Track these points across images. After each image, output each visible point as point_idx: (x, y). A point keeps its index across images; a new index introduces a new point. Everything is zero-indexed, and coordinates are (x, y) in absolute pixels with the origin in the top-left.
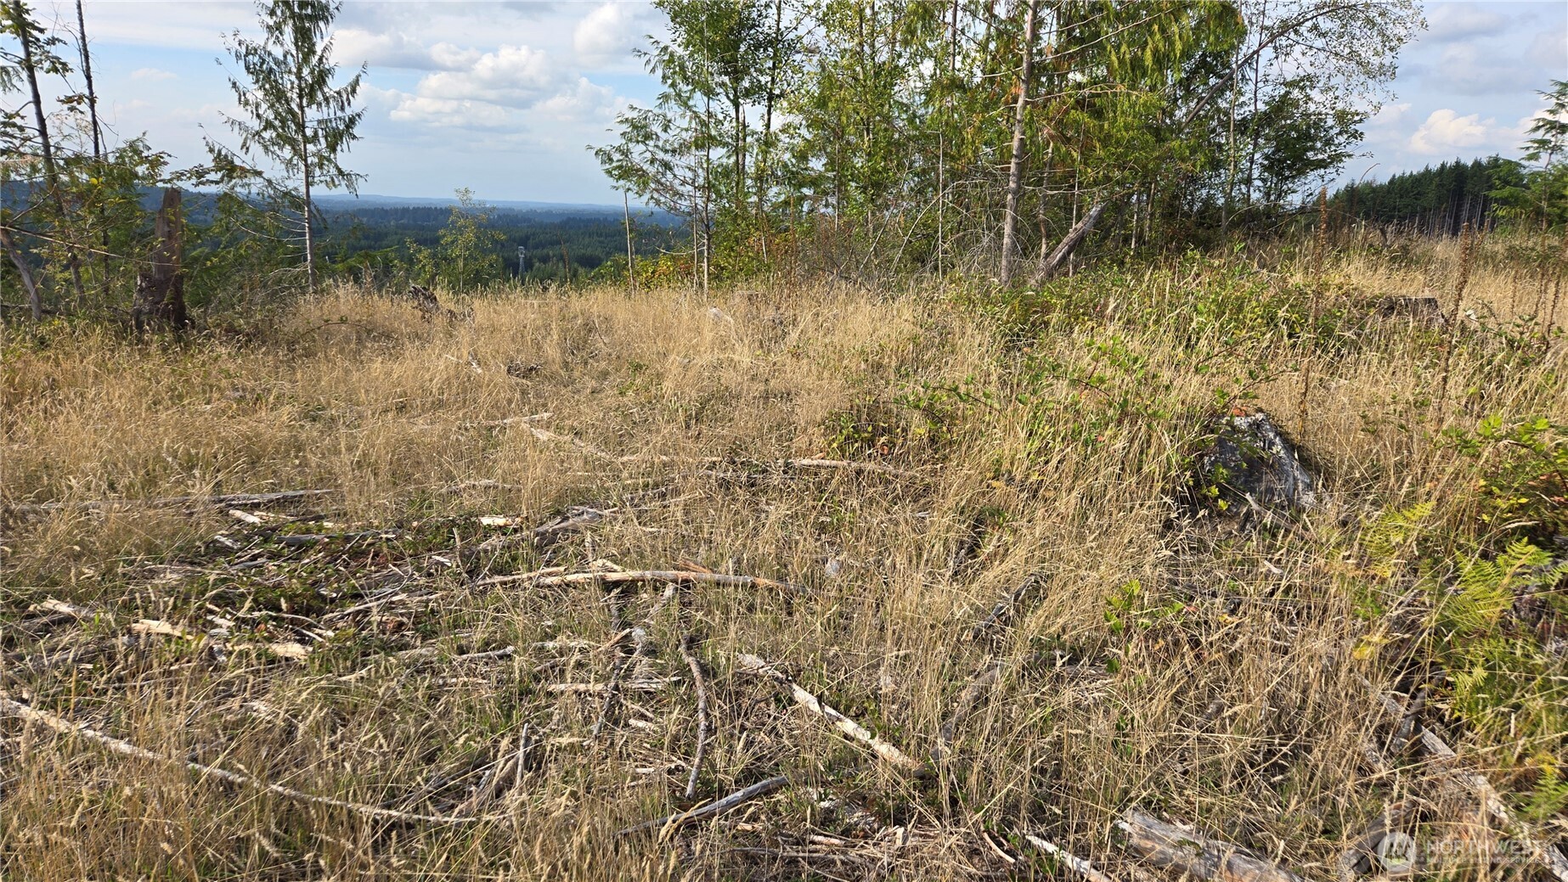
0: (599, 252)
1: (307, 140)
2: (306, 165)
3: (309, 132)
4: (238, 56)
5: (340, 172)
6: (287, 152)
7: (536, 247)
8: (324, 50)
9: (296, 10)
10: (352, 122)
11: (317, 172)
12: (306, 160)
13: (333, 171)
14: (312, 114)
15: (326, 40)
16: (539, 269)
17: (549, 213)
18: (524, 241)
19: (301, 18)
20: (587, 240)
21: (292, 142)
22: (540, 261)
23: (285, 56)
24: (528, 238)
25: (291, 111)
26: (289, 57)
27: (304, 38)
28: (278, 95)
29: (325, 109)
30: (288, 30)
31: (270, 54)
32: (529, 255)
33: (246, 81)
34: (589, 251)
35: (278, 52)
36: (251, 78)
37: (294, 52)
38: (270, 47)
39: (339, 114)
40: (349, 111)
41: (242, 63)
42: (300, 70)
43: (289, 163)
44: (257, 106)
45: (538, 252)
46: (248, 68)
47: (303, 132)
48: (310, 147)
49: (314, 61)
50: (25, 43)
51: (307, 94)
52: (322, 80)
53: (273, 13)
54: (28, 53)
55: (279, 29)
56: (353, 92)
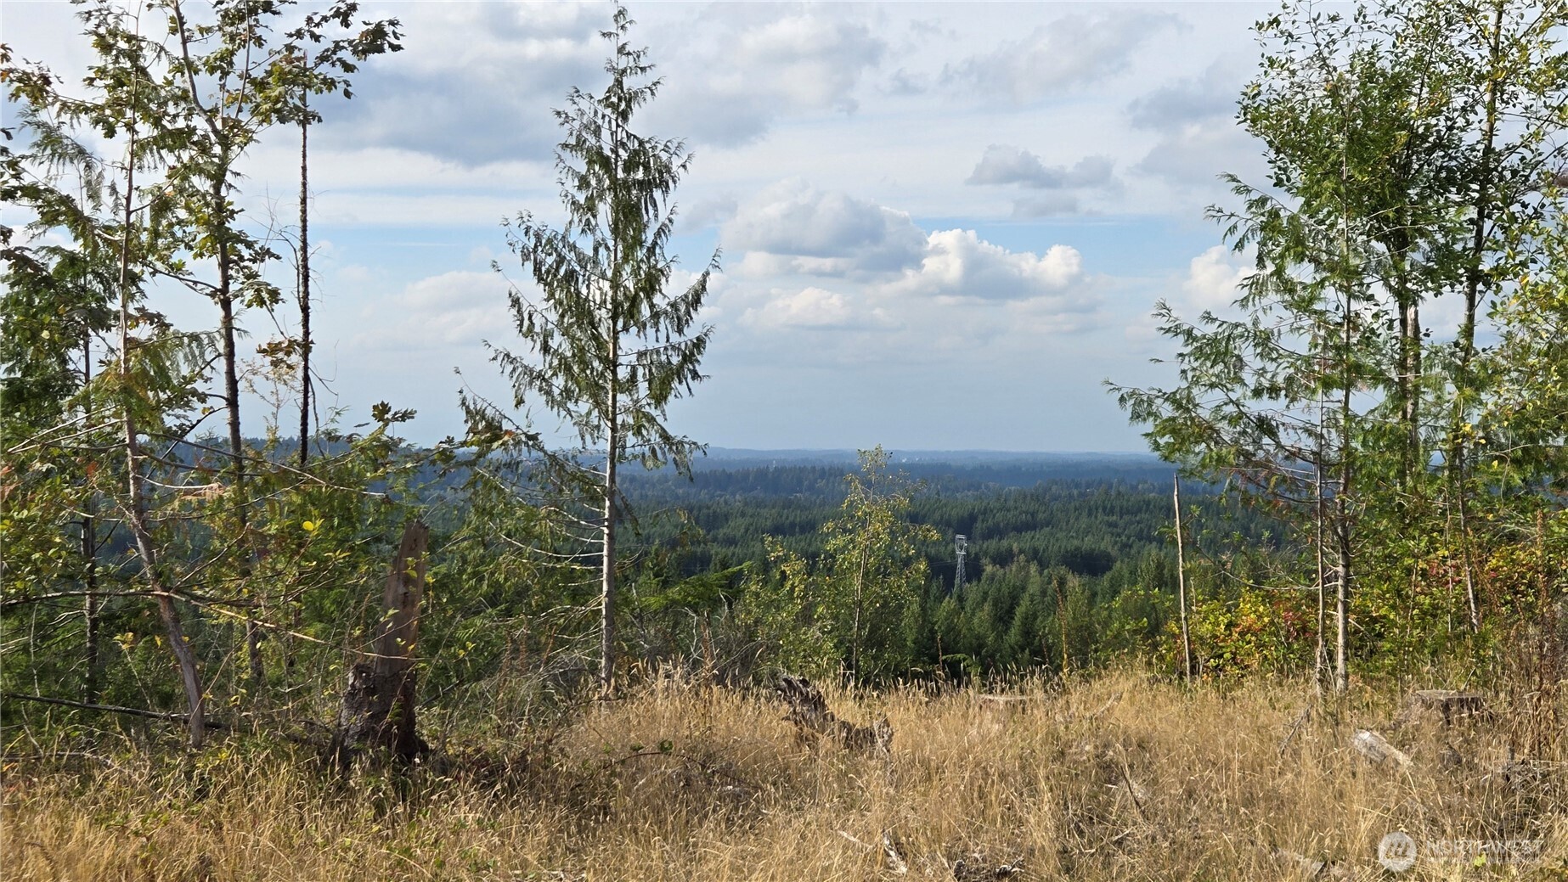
0: (1106, 544)
1: (618, 387)
2: (614, 430)
3: (623, 373)
4: (526, 257)
5: (665, 437)
6: (584, 405)
7: (988, 535)
8: (658, 234)
9: (621, 175)
10: (693, 350)
11: (631, 439)
12: (613, 421)
13: (655, 438)
14: (630, 344)
15: (663, 217)
16: (992, 578)
17: (1015, 470)
18: (965, 525)
19: (626, 186)
20: (1084, 522)
21: (595, 391)
22: (994, 561)
23: (596, 250)
24: (972, 518)
25: (596, 337)
26: (602, 250)
27: (629, 217)
28: (580, 311)
29: (650, 331)
30: (605, 211)
31: (573, 247)
32: (973, 551)
33: (535, 294)
34: (1088, 543)
35: (586, 245)
36: (540, 291)
37: (611, 243)
38: (575, 236)
39: (675, 338)
40: (691, 333)
41: (530, 265)
42: (617, 272)
43: (584, 425)
44: (547, 335)
45: (992, 545)
46: (537, 269)
47: (614, 373)
48: (623, 399)
49: (640, 254)
50: (225, 265)
51: (626, 311)
52: (650, 284)
53: (584, 183)
54: (226, 284)
55: (591, 208)
56: (696, 301)
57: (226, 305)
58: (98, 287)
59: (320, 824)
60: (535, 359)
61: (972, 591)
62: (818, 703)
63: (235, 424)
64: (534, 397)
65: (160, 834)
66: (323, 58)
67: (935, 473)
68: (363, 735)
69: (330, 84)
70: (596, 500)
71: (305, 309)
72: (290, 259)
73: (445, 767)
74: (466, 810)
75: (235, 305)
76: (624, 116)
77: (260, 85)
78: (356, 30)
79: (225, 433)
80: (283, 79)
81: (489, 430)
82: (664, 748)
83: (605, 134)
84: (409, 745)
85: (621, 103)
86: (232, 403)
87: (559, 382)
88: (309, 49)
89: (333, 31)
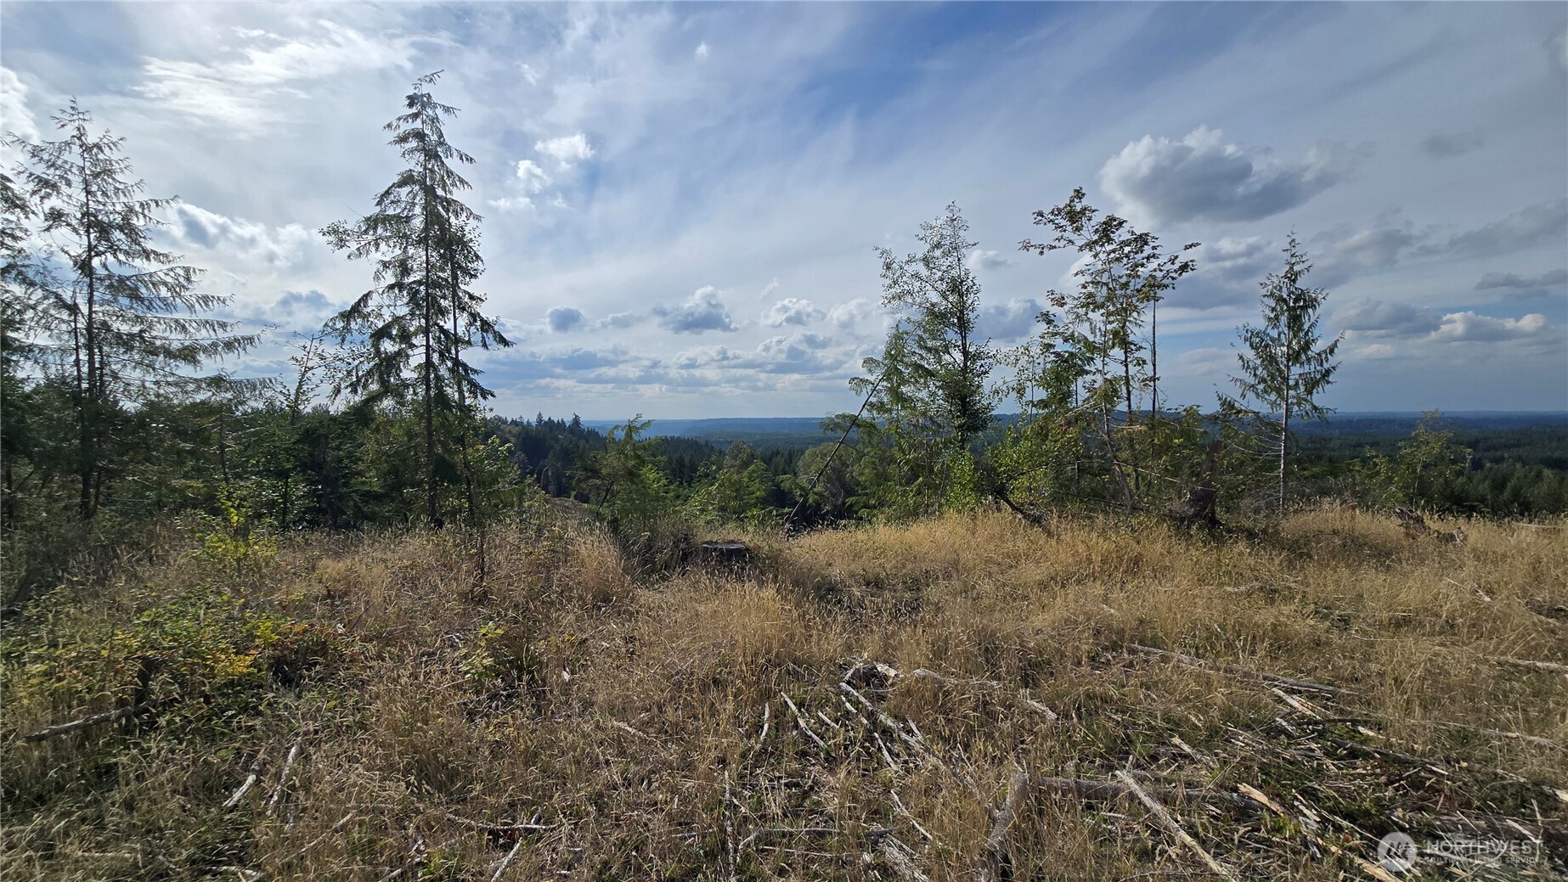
1: (1289, 388)
2: (1287, 405)
3: (1291, 383)
4: (1246, 340)
5: (1315, 408)
6: (1273, 396)
7: (1488, 449)
8: (1310, 327)
9: (1292, 304)
10: (1328, 372)
11: (1296, 408)
12: (1287, 401)
13: (1308, 407)
14: (1296, 370)
15: (1312, 320)
16: (1491, 469)
17: (1506, 420)
18: (1473, 445)
19: (1294, 309)
21: (1279, 391)
22: (1491, 462)
23: (1279, 335)
24: (1477, 441)
25: (1279, 370)
26: (1282, 335)
27: (1295, 321)
28: (1271, 360)
29: (1307, 367)
30: (1284, 319)
31: (1268, 335)
32: (1478, 456)
33: (1250, 354)
35: (1274, 333)
36: (1253, 352)
37: (1286, 332)
38: (1269, 331)
39: (1319, 368)
40: (1326, 366)
41: (1248, 343)
42: (1290, 342)
43: (1273, 404)
44: (1255, 369)
45: (1491, 454)
46: (1251, 345)
47: (1288, 383)
48: (1292, 392)
49: (1301, 335)
50: (1126, 353)
51: (1294, 357)
52: (1306, 347)
53: (1273, 309)
54: (1126, 357)
55: (1277, 318)
56: (1332, 351)
57: (1126, 366)
58: (1080, 362)
59: (1182, 548)
60: (1252, 380)
61: (1478, 475)
62: (1419, 520)
63: (1129, 406)
64: (1250, 395)
65: (1122, 543)
66: (1164, 277)
67: (1456, 422)
68: (1196, 515)
69: (1166, 286)
70: (1278, 432)
71: (1154, 365)
72: (1149, 347)
73: (1230, 531)
74: (1242, 546)
75: (1130, 366)
76: (1294, 281)
77: (1138, 291)
78: (1177, 266)
79: (1126, 409)
80: (1151, 286)
81: (1228, 405)
82: (1335, 532)
83: (1284, 289)
84: (1213, 522)
85: (1292, 277)
86: (1129, 399)
87: (1261, 387)
88: (1159, 274)
89: (1169, 266)
